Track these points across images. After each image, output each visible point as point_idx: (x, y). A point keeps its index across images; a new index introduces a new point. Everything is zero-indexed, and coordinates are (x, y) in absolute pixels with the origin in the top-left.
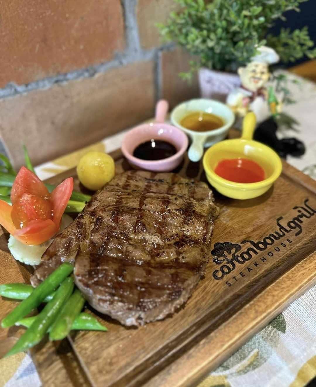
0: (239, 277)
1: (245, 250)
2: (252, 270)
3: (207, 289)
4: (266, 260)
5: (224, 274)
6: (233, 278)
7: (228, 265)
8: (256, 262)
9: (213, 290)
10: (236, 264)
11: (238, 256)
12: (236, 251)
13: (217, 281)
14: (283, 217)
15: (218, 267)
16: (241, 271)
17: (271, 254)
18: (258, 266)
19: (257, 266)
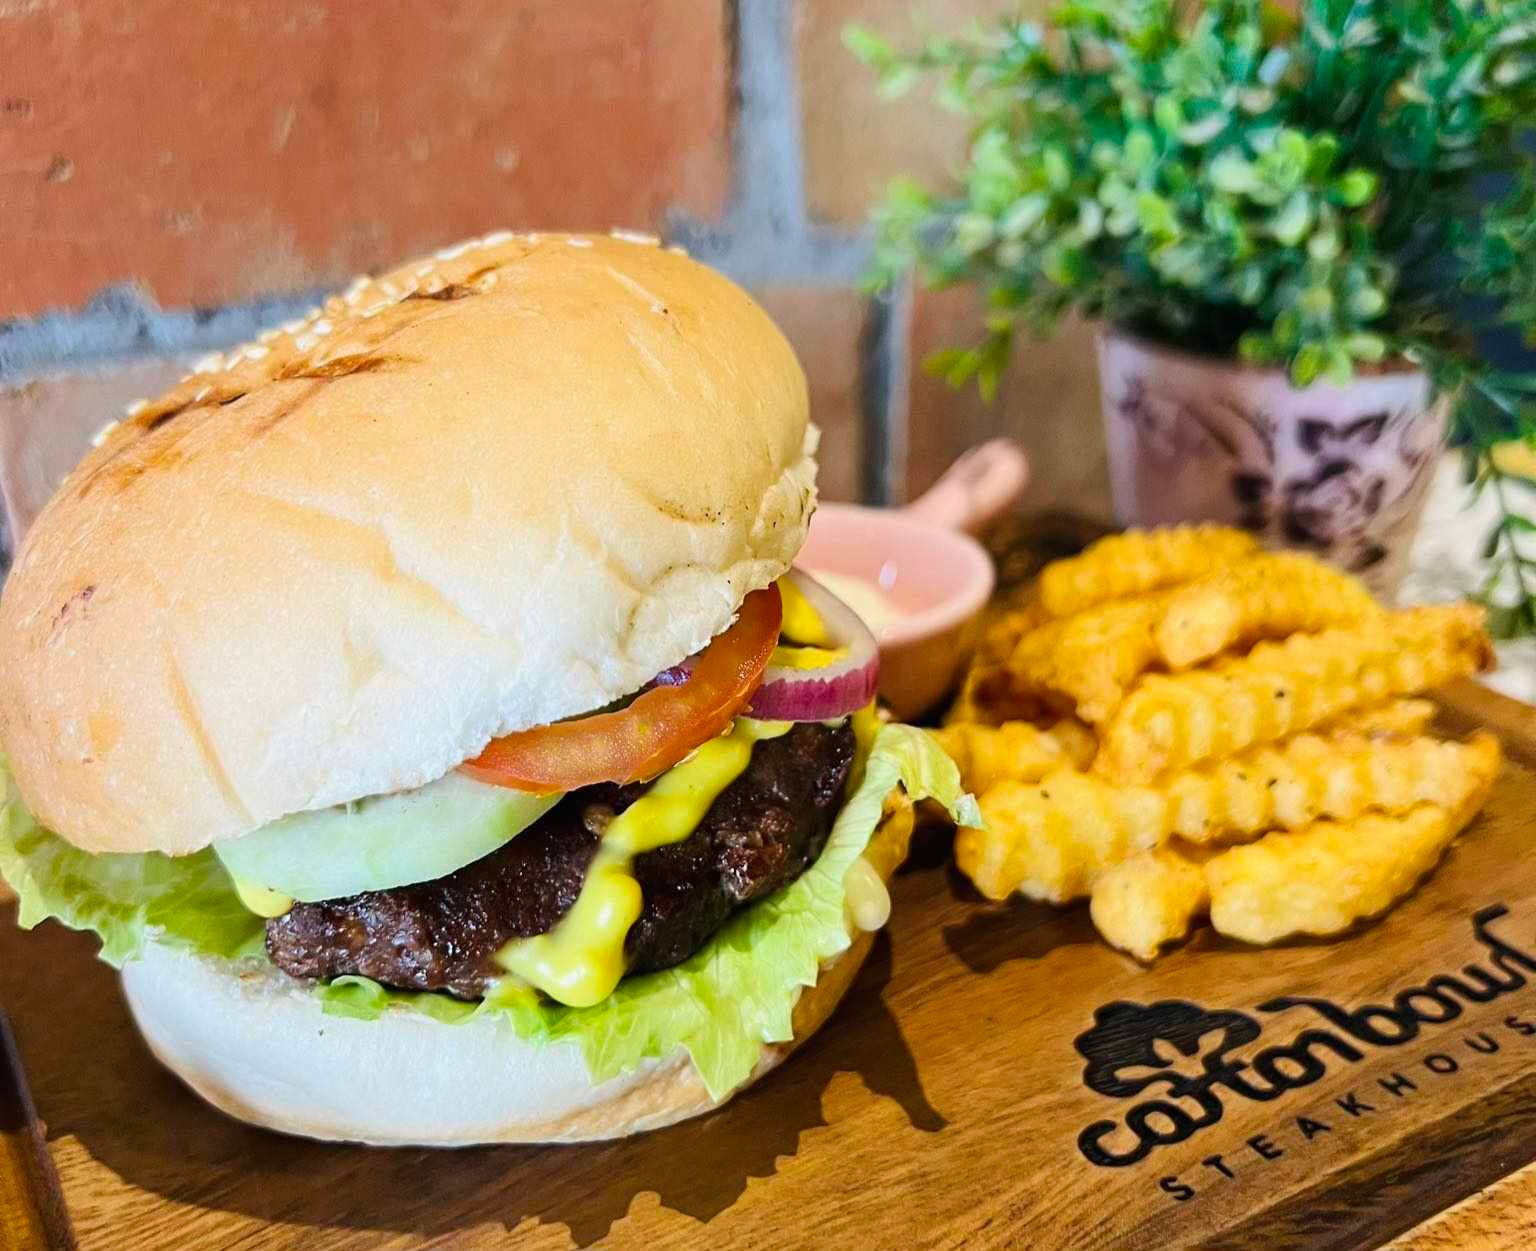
0: (1241, 1158)
1: (1288, 1040)
2: (1327, 1129)
3: (1037, 1210)
4: (1412, 1086)
5: (1149, 1139)
6: (1207, 1163)
7: (1175, 1102)
8: (1351, 1097)
9: (1075, 1212)
10: (1228, 1101)
11: (1241, 1066)
12: (1231, 1043)
13: (1106, 1172)
14: (1513, 906)
15: (1117, 1109)
16: (1259, 1131)
17: (1445, 1065)
18: (1365, 1114)
19: (1357, 1114)
